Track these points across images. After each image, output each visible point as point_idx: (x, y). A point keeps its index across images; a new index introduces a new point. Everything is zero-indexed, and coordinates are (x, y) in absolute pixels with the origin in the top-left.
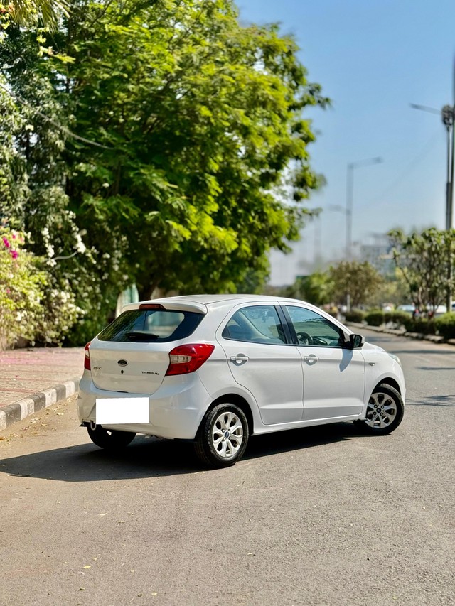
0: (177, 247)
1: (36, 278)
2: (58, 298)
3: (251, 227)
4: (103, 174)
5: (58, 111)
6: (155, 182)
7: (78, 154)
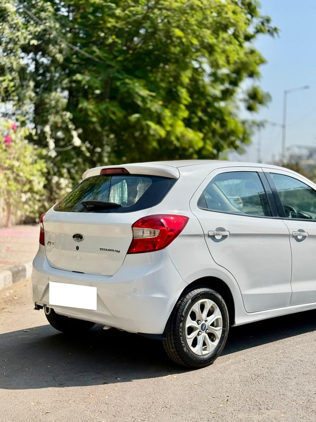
0: (155, 144)
1: (38, 166)
2: (58, 184)
3: (214, 132)
4: (95, 83)
5: (57, 29)
6: (137, 90)
7: (75, 66)
